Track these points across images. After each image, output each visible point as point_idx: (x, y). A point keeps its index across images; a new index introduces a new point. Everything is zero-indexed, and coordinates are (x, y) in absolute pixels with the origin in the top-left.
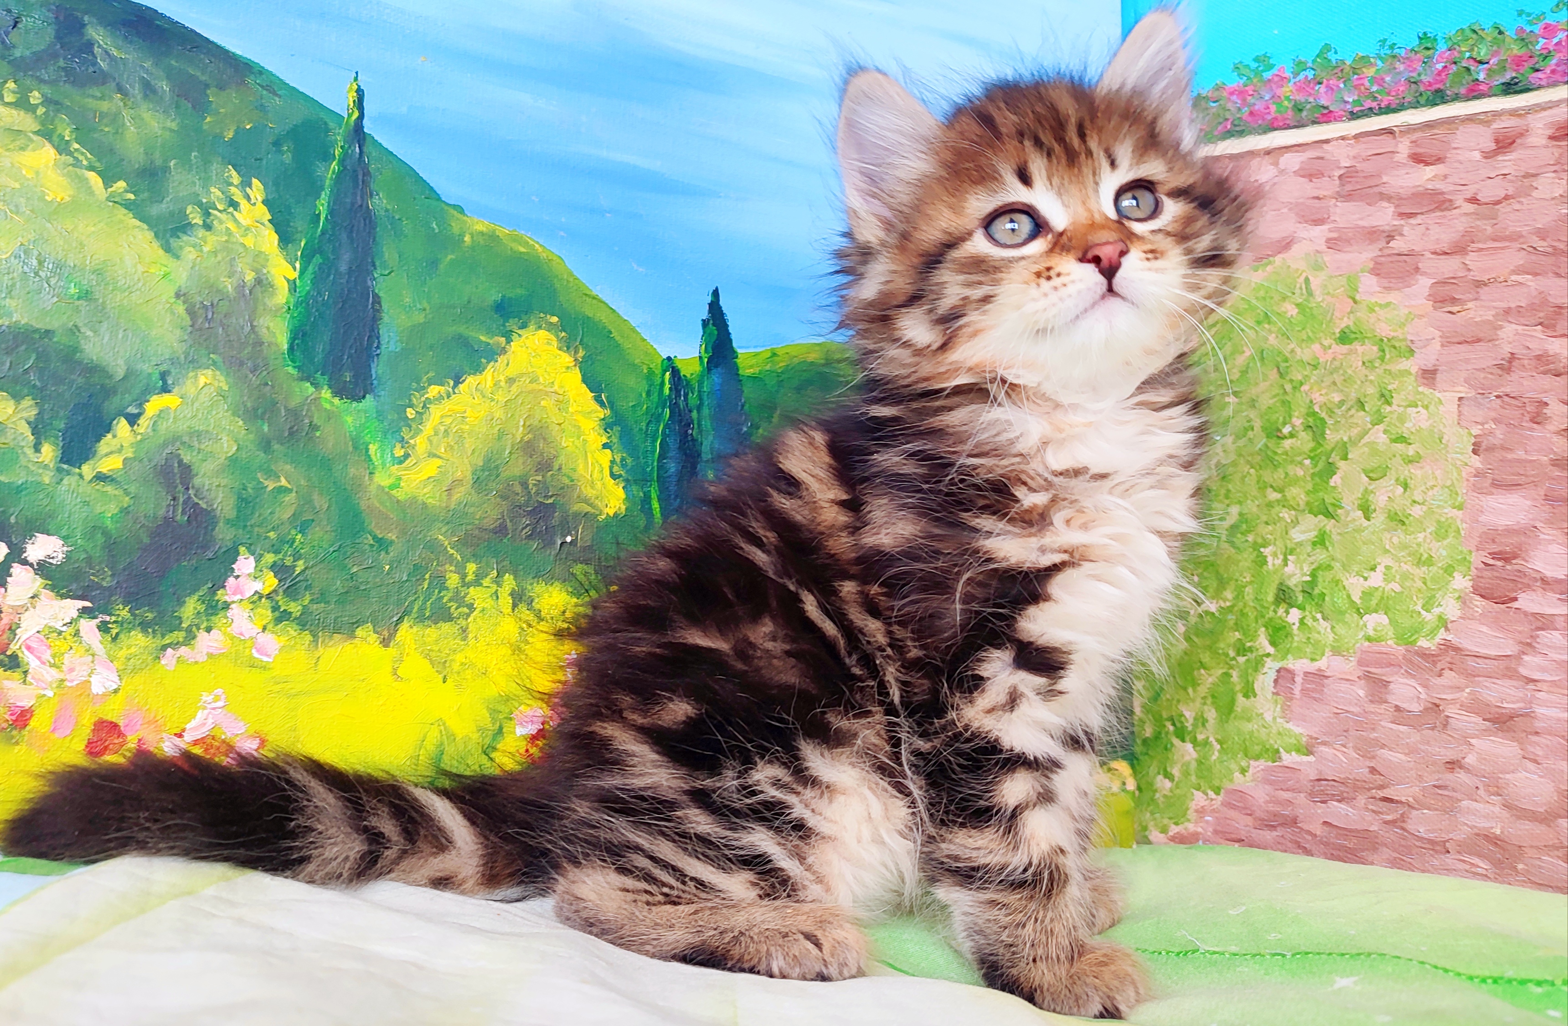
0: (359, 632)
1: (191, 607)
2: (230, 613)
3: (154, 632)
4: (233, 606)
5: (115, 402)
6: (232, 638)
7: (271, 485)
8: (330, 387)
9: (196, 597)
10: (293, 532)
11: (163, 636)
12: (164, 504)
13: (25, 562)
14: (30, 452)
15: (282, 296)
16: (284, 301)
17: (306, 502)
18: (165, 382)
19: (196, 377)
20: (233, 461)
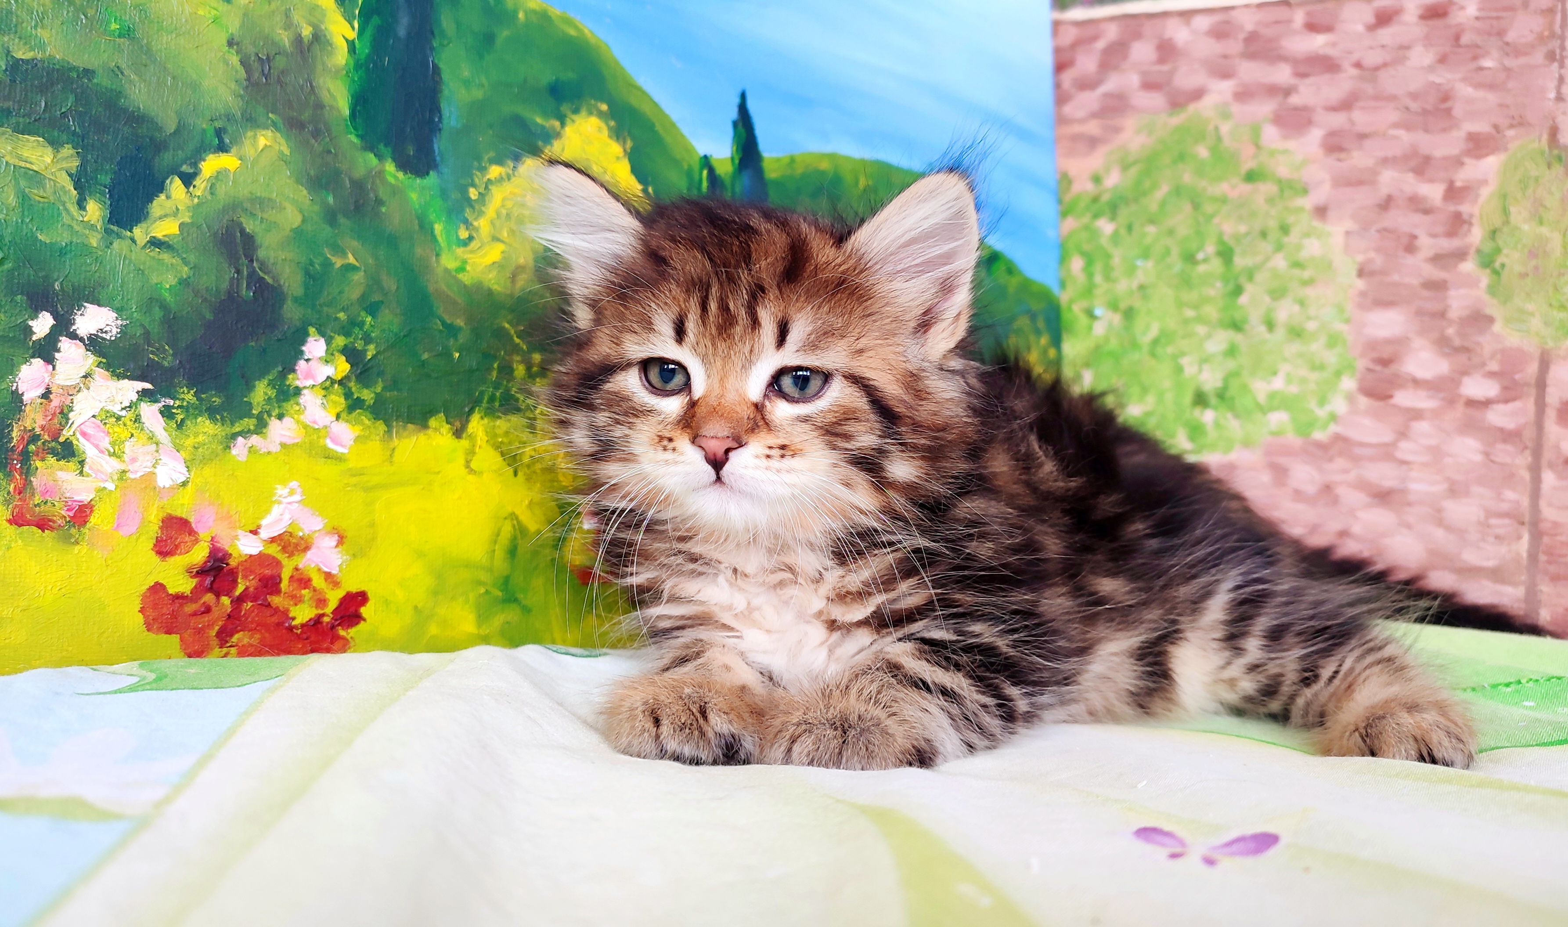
0: (433, 422)
1: (261, 392)
2: (302, 400)
3: (222, 418)
4: (305, 392)
5: (167, 158)
6: (306, 427)
7: (338, 262)
8: (394, 160)
9: (266, 382)
10: (363, 314)
11: (233, 424)
12: (227, 277)
13: (74, 336)
14: (73, 209)
15: (341, 57)
16: (344, 62)
17: (374, 283)
18: (221, 140)
19: (255, 137)
20: (298, 233)
